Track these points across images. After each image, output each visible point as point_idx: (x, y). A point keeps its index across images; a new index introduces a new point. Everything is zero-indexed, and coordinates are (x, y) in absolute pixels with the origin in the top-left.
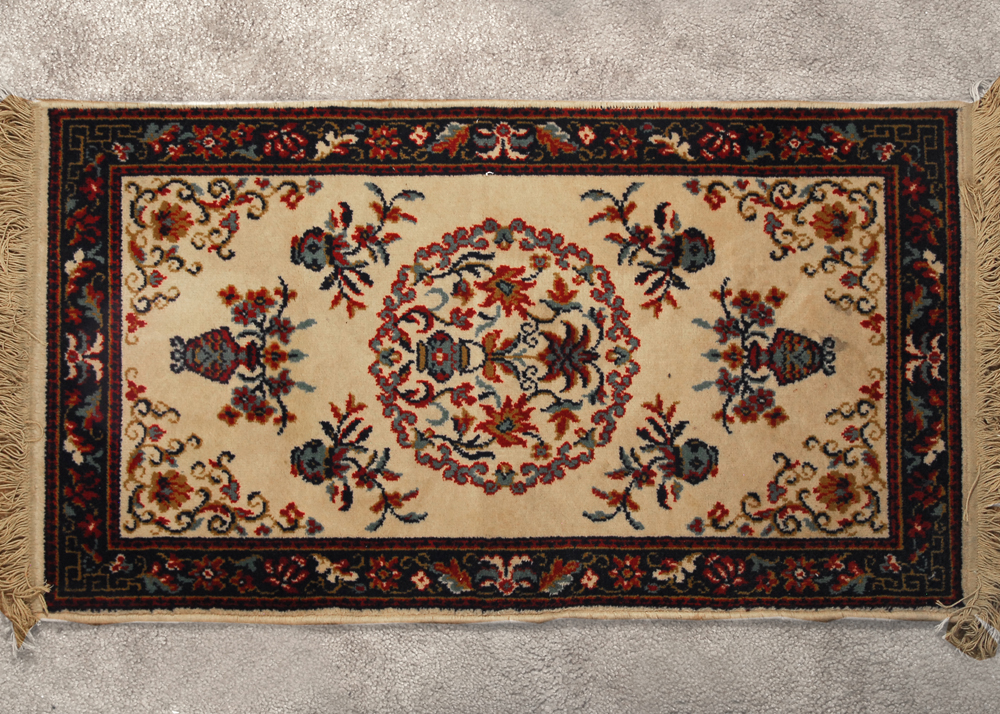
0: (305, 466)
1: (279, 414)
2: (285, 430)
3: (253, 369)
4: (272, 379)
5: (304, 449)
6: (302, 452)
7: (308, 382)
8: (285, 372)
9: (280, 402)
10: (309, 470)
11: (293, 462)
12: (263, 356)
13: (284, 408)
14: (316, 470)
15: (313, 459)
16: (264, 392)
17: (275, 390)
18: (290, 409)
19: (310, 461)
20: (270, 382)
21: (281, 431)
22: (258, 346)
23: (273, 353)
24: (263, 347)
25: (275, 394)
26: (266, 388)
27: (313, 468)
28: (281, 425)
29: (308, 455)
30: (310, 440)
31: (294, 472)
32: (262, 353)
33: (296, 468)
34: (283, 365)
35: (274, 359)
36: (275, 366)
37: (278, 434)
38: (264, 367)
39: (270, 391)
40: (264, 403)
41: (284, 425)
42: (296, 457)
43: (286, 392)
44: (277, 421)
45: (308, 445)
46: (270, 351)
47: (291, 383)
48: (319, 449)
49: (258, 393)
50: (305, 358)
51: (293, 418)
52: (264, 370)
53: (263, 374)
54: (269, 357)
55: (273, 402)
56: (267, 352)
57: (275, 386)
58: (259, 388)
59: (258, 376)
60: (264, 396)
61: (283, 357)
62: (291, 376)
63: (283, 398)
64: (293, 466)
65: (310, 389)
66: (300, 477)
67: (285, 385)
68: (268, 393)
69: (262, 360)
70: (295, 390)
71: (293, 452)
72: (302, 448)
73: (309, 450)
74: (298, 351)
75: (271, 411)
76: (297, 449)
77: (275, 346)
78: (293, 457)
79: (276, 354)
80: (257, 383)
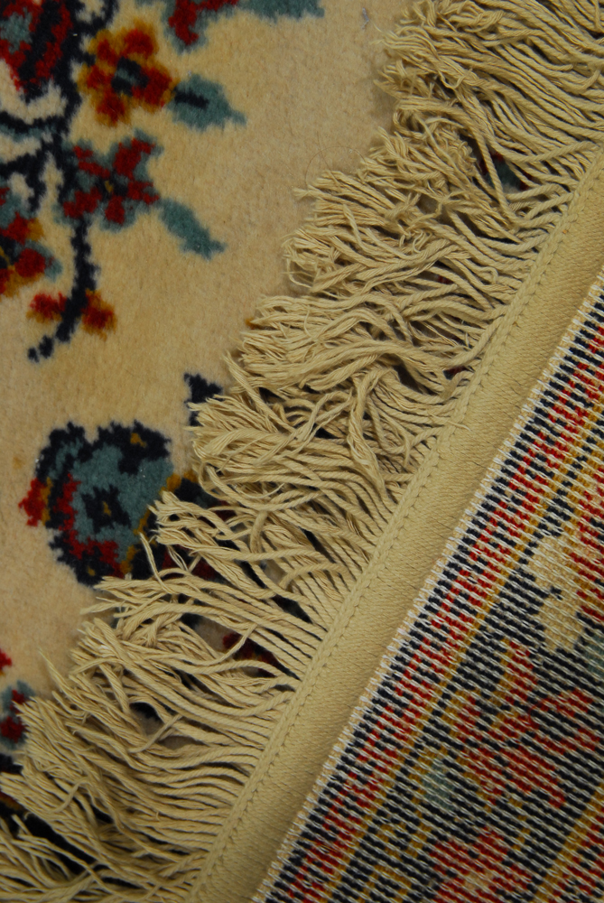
0: (77, 504)
1: (60, 285)
2: (60, 349)
3: (31, 91)
4: (84, 152)
5: (98, 445)
6: (87, 452)
7: (204, 217)
8: (139, 149)
9: (81, 245)
10: (83, 524)
11: (42, 470)
12: (87, 59)
13: (85, 272)
14: (105, 535)
15: (114, 491)
16: (38, 188)
17: (81, 195)
18: (108, 287)
19: (100, 494)
20: (75, 161)
21: (46, 348)
22: (85, 16)
23: (123, 62)
24: (99, 24)
25: (76, 209)
26: (52, 175)
27: (99, 522)
28: (51, 328)
29: (99, 473)
30: (127, 423)
31: (31, 506)
32: (87, 44)
33: (45, 494)
34: (143, 120)
35: (118, 85)
36: (112, 111)
37: (32, 354)
38: (72, 99)
39: (63, 192)
40: (22, 226)
41: (64, 334)
42: (60, 459)
43: (117, 218)
44: (43, 306)
45: (114, 436)
46: (118, 48)
47: (145, 194)
48: (145, 467)
49: (18, 184)
50: (230, 126)
51: (101, 319)
52: (70, 110)
53: (59, 124)
54: (107, 68)
55: (54, 236)
56: (104, 49)
57: (87, 181)
58: (29, 167)
59: (39, 124)
60: (34, 203)
61: (153, 87)
62: (156, 170)
63: (99, 236)
64: (38, 484)
65: (200, 242)
66: (44, 535)
67: (122, 193)
68: (50, 197)
69: (78, 72)
70: (147, 226)
71: (56, 436)
72: (91, 436)
73: (112, 454)
74: (215, 89)
75: (36, 263)
76: (75, 432)
77: (141, 41)
78: (48, 456)
79: (133, 68)
80: (30, 145)
